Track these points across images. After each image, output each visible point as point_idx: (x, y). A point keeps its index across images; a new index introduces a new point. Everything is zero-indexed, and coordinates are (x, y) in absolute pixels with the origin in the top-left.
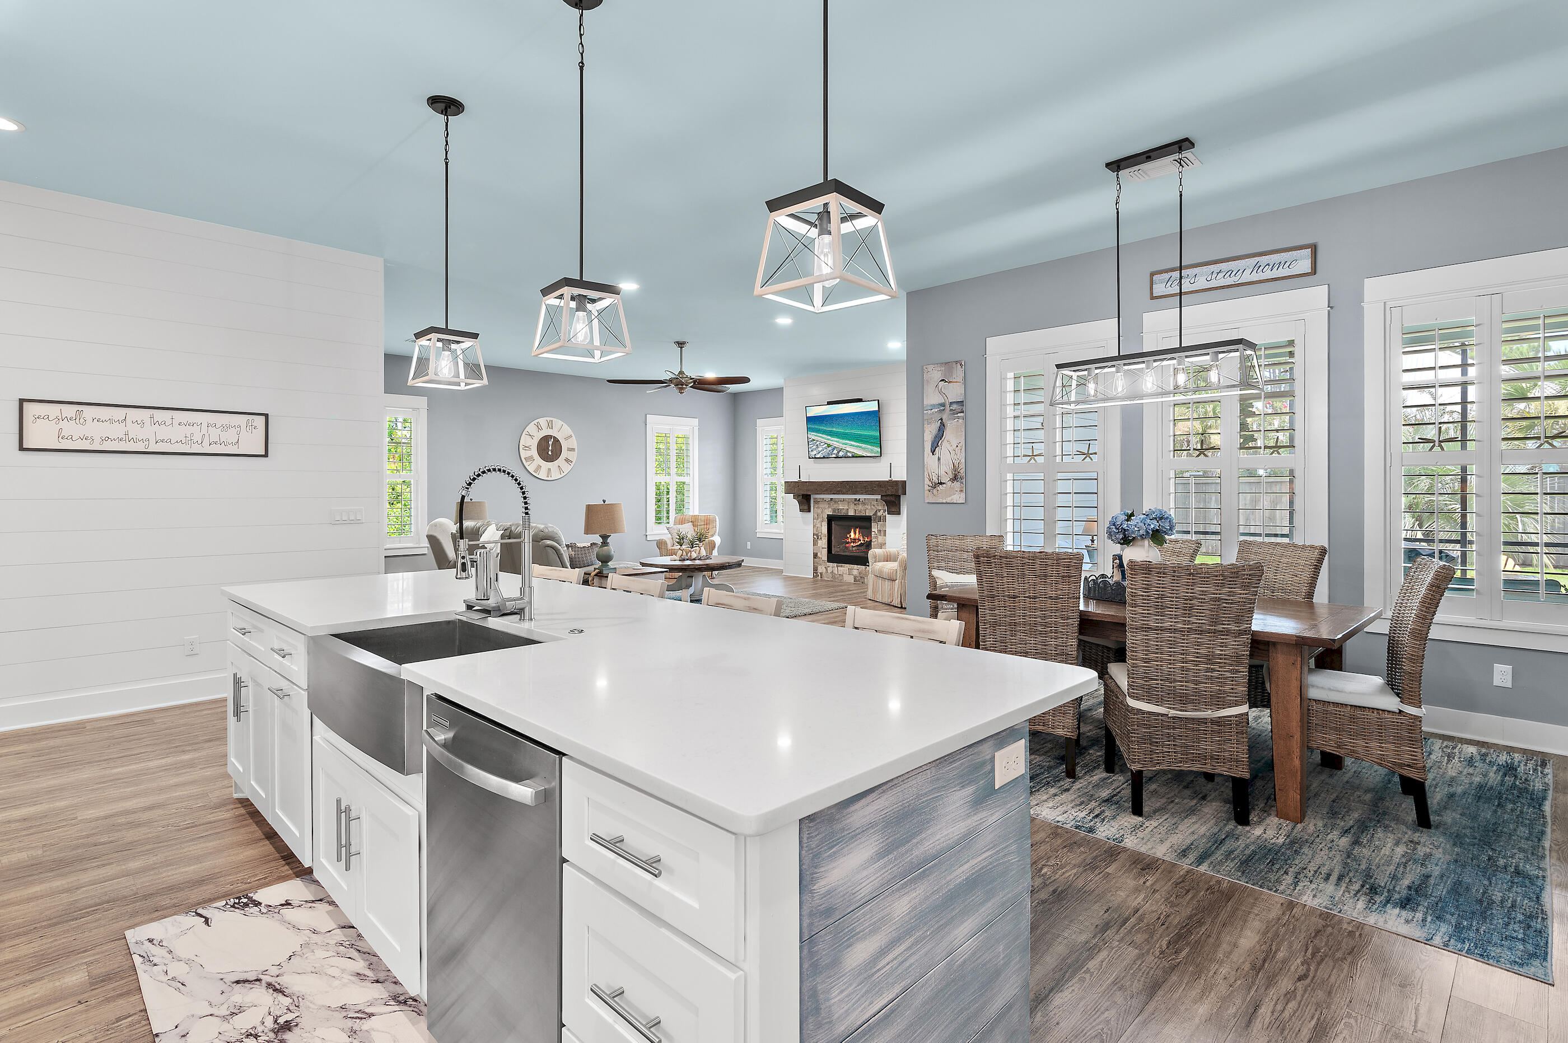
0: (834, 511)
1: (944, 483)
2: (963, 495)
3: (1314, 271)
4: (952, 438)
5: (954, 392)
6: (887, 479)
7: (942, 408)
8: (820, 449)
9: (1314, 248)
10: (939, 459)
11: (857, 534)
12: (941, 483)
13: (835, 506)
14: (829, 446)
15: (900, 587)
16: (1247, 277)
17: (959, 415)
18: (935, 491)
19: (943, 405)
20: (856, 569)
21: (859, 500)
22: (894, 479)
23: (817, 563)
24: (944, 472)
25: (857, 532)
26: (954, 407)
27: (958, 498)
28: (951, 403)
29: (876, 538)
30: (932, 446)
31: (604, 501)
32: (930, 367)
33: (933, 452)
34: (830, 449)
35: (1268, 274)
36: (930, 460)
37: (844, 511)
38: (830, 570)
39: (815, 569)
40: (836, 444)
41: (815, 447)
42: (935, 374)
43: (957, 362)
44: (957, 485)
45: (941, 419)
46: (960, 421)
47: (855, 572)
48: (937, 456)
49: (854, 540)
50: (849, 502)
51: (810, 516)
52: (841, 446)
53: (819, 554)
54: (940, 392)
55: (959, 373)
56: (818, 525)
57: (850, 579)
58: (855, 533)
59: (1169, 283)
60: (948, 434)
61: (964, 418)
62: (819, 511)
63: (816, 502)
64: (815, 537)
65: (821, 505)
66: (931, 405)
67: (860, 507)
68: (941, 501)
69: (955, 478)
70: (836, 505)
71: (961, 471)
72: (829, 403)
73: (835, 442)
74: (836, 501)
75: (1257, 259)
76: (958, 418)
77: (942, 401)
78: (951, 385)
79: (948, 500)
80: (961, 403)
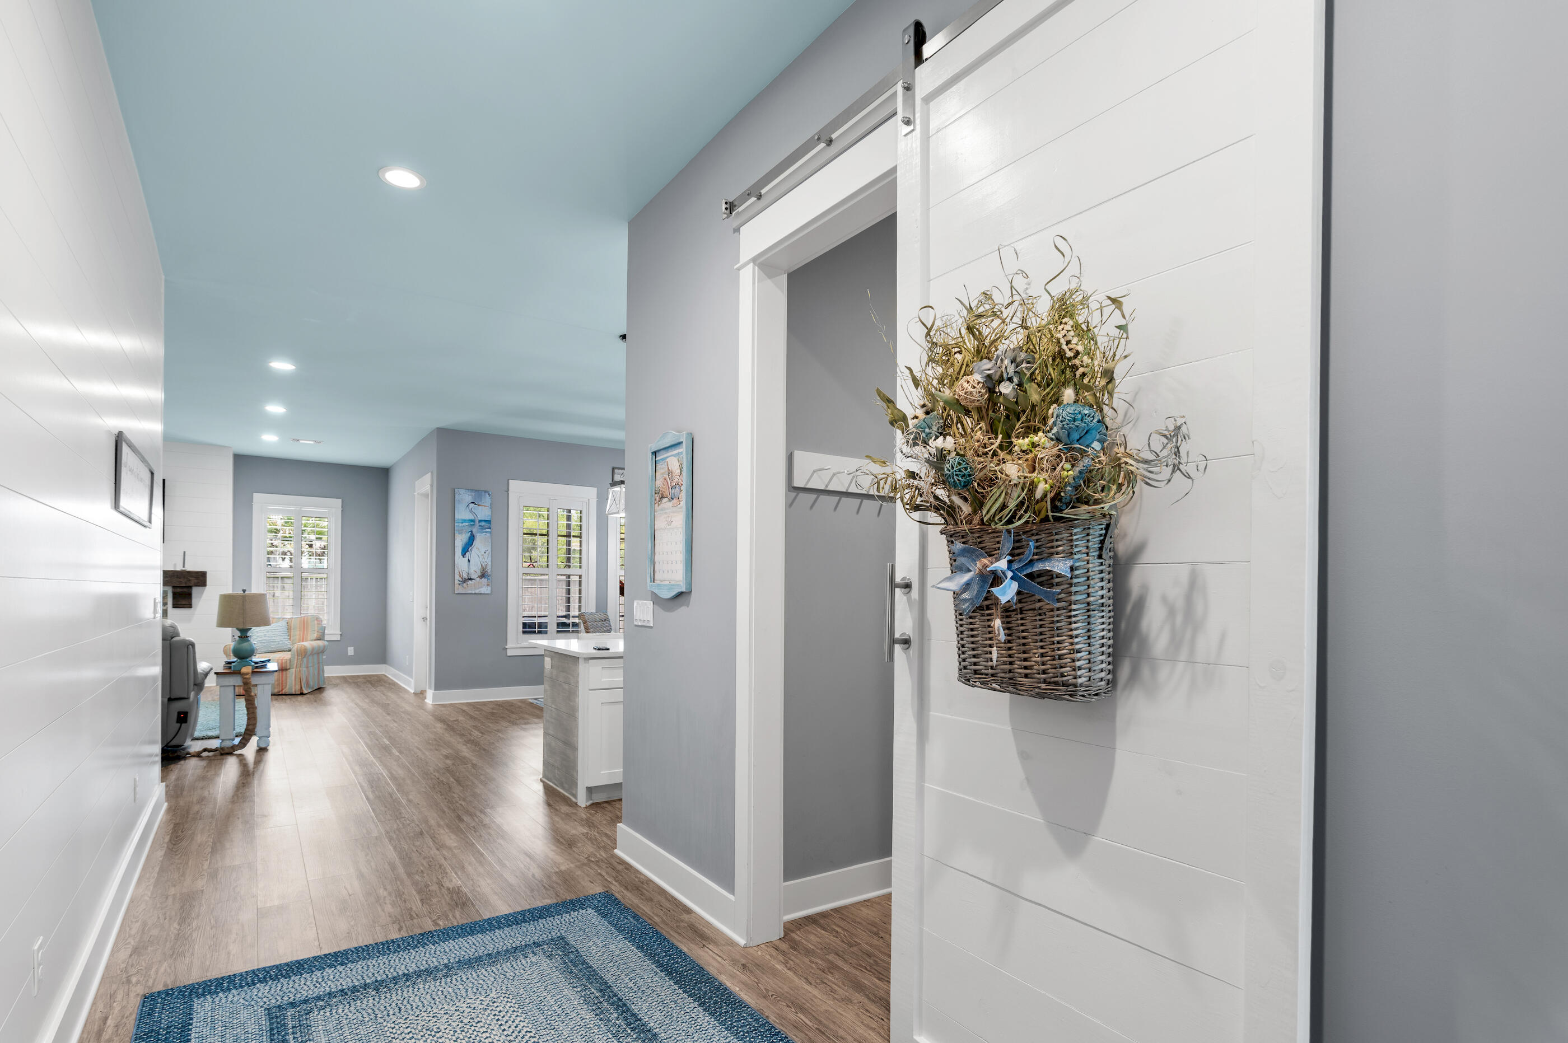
1: (473, 579)
2: (489, 588)
4: (481, 547)
5: (483, 513)
7: (472, 523)
10: (469, 561)
12: (471, 579)
17: (487, 529)
18: (465, 585)
19: (473, 521)
24: (475, 570)
26: (483, 524)
27: (486, 590)
28: (480, 521)
30: (463, 551)
32: (462, 491)
33: (464, 555)
36: (461, 562)
42: (465, 497)
43: (485, 492)
44: (484, 580)
45: (472, 532)
46: (488, 534)
48: (466, 559)
54: (471, 511)
55: (487, 500)
60: (477, 543)
61: (490, 533)
66: (462, 520)
68: (470, 592)
69: (483, 575)
71: (489, 571)
76: (486, 532)
77: (472, 517)
78: (480, 507)
79: (477, 591)
80: (489, 522)
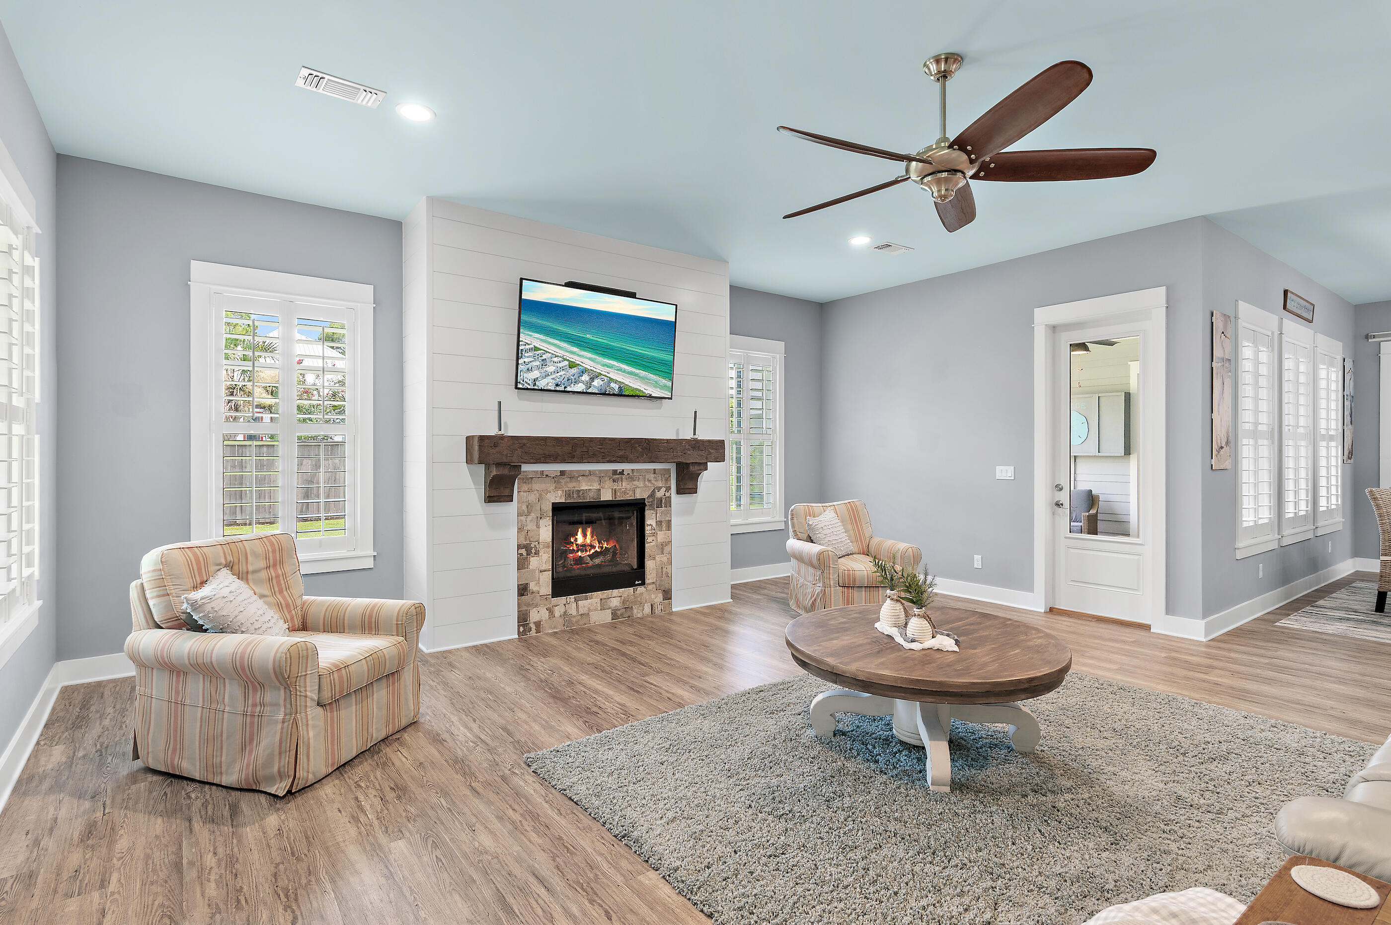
0: (568, 494)
2: (1230, 460)
5: (1228, 348)
6: (689, 436)
8: (551, 369)
9: (1314, 307)
11: (589, 536)
13: (572, 485)
14: (572, 365)
18: (1219, 456)
19: (1223, 360)
20: (616, 597)
21: (622, 473)
23: (528, 605)
25: (589, 533)
29: (654, 535)
34: (574, 371)
37: (591, 494)
38: (558, 611)
39: (523, 619)
40: (588, 364)
41: (537, 363)
44: (1228, 449)
47: (615, 603)
49: (583, 547)
50: (601, 477)
51: (510, 510)
52: (599, 369)
53: (532, 586)
54: (1222, 345)
56: (531, 526)
57: (606, 617)
58: (585, 536)
62: (532, 497)
63: (528, 480)
64: (523, 551)
65: (536, 486)
66: (1218, 358)
67: (625, 485)
68: (1221, 467)
69: (1227, 442)
70: (574, 484)
71: (1230, 435)
72: (571, 285)
73: (587, 360)
74: (572, 476)
75: (1304, 303)
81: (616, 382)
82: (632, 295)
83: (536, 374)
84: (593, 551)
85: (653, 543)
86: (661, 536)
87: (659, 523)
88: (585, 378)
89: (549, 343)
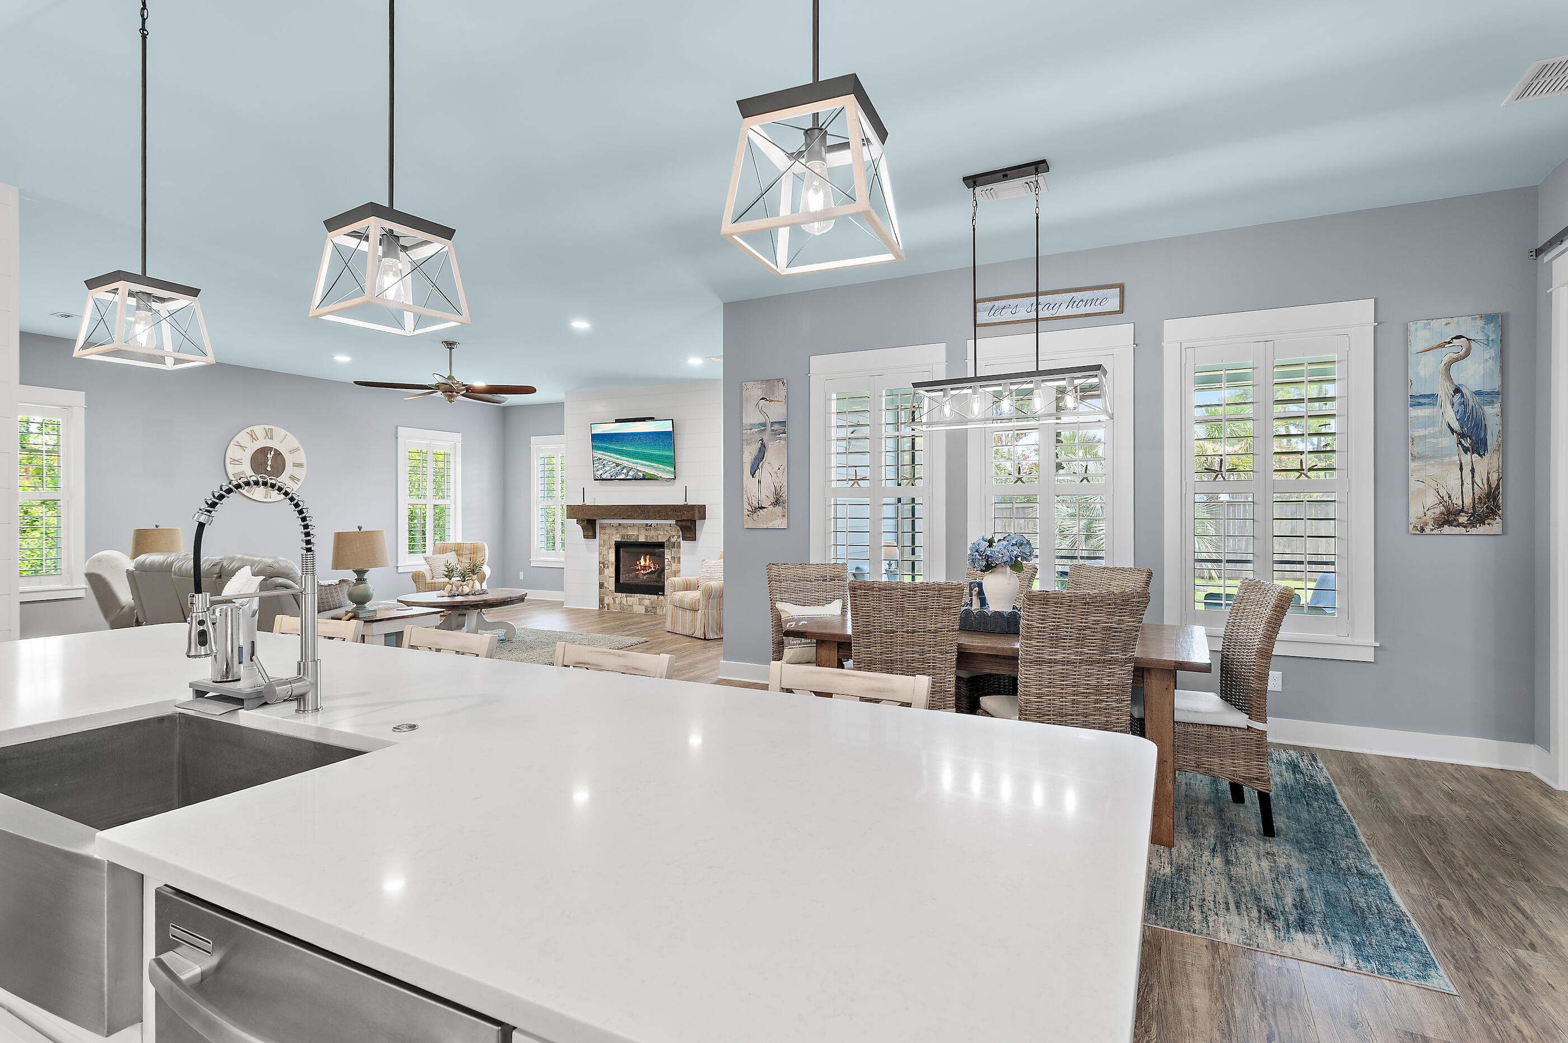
0: (623, 537)
1: (765, 508)
2: (785, 520)
3: (1121, 311)
4: (774, 459)
5: (776, 412)
6: (682, 503)
7: (763, 428)
8: (607, 468)
9: (1122, 287)
10: (759, 482)
11: (648, 561)
12: (762, 508)
13: (624, 532)
14: (618, 465)
15: (703, 617)
16: (1063, 311)
17: (781, 435)
18: (755, 516)
19: (764, 425)
20: (648, 599)
21: (651, 526)
22: (691, 502)
23: (604, 594)
24: (766, 495)
25: (647, 559)
26: (776, 427)
27: (781, 523)
28: (772, 424)
29: (670, 565)
30: (752, 468)
31: (360, 528)
32: (750, 384)
33: (753, 475)
34: (619, 468)
35: (1082, 310)
36: (750, 484)
37: (634, 537)
38: (618, 601)
39: (601, 601)
40: (625, 464)
41: (601, 466)
42: (755, 392)
43: (778, 380)
44: (778, 509)
45: (762, 440)
46: (782, 442)
47: (647, 602)
48: (756, 480)
49: (645, 568)
50: (639, 527)
51: (596, 542)
52: (631, 465)
53: (605, 584)
54: (761, 411)
55: (781, 392)
56: (605, 552)
57: (642, 610)
58: (645, 561)
59: (992, 312)
60: (769, 456)
61: (786, 439)
62: (606, 537)
63: (602, 527)
64: (601, 565)
65: (608, 531)
66: (751, 425)
67: (652, 533)
68: (761, 526)
69: (776, 503)
70: (625, 531)
71: (784, 496)
72: (617, 421)
73: (625, 461)
74: (625, 527)
75: (1073, 294)
76: (780, 439)
77: (763, 420)
78: (773, 403)
79: (770, 525)
80: (783, 423)
81: (641, 471)
82: (652, 419)
83: (601, 472)
84: (650, 570)
85: (669, 570)
86: (674, 566)
87: (673, 558)
88: (625, 471)
89: (605, 455)
